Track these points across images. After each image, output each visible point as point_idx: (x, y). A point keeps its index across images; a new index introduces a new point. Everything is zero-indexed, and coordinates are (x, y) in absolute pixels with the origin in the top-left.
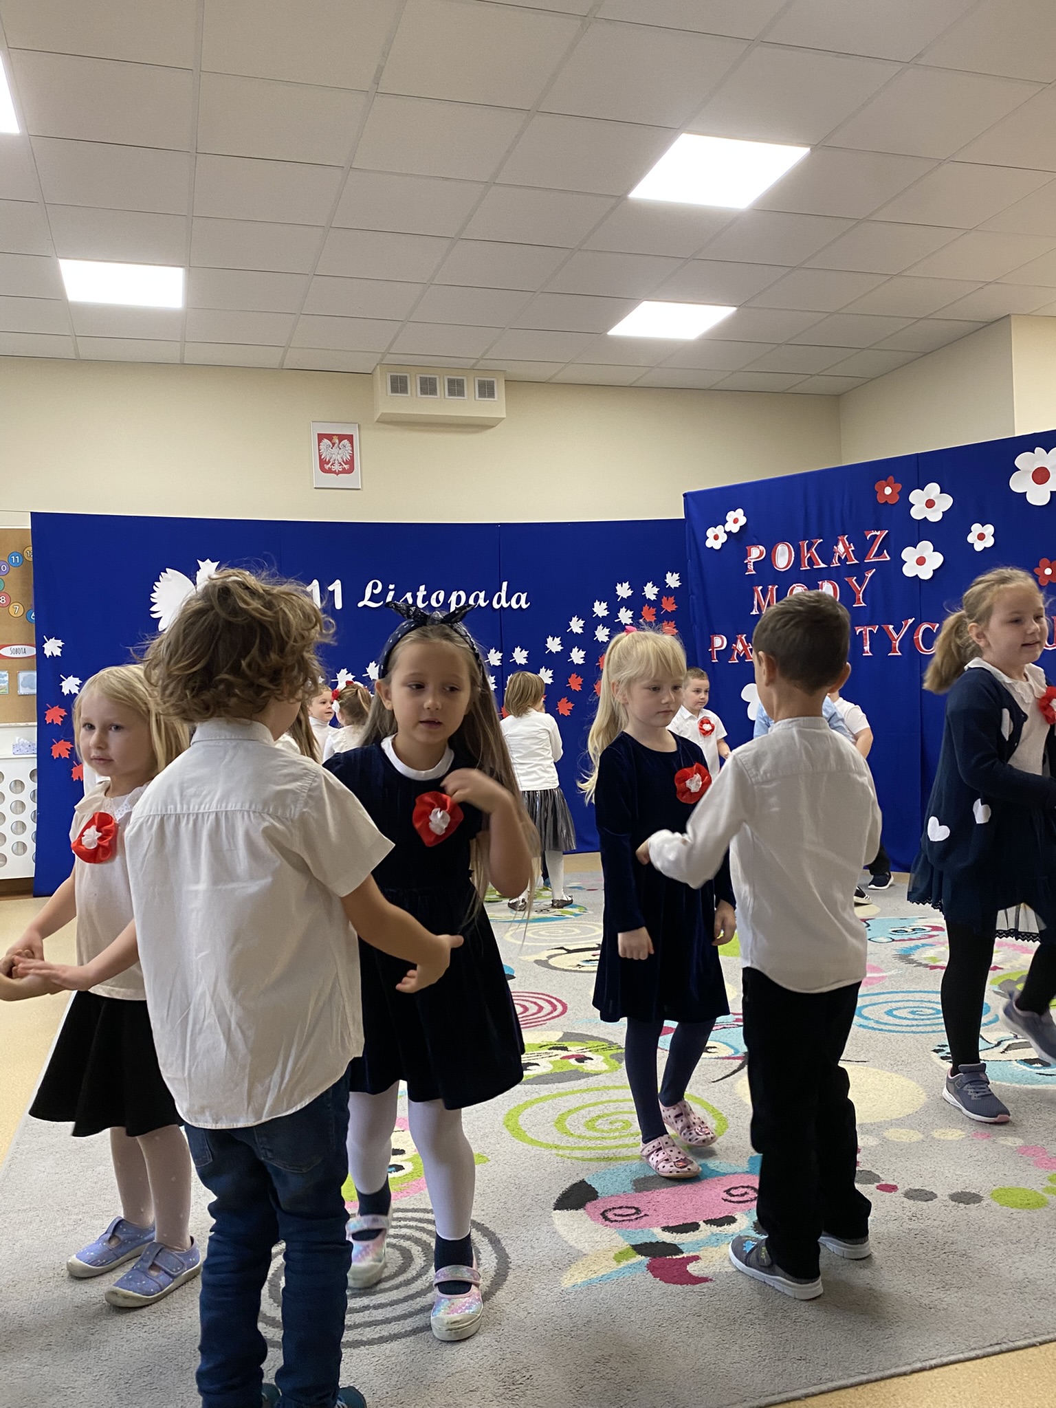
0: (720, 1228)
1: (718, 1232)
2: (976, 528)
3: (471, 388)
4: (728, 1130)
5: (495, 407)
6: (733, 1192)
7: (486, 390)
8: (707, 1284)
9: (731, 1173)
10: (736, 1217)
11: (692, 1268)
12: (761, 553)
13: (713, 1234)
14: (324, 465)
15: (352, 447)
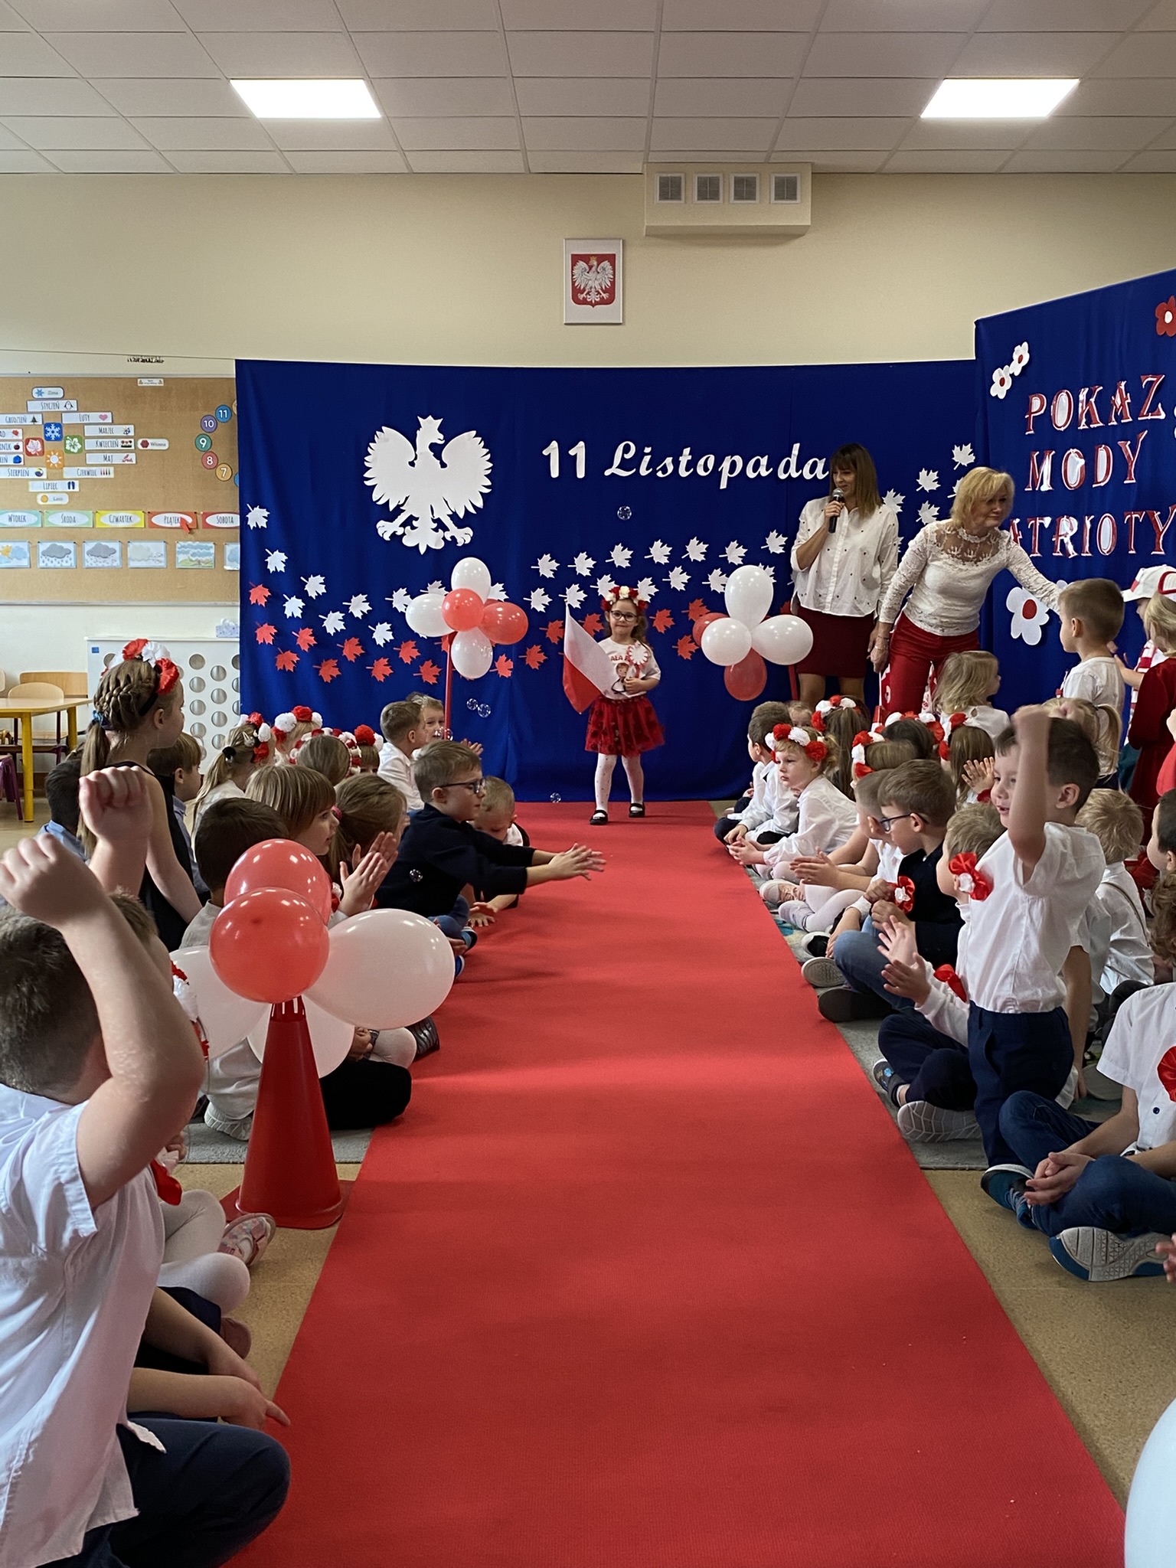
3: (766, 189)
5: (797, 213)
7: (786, 190)
14: (578, 295)
15: (614, 269)
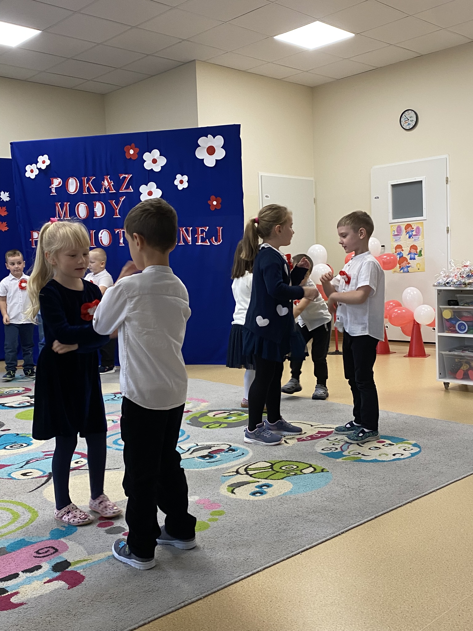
0: (32, 574)
1: (31, 576)
2: (179, 177)
4: (38, 518)
6: (40, 552)
8: (23, 606)
9: (40, 541)
10: (42, 565)
11: (13, 600)
12: (60, 183)
13: (27, 578)
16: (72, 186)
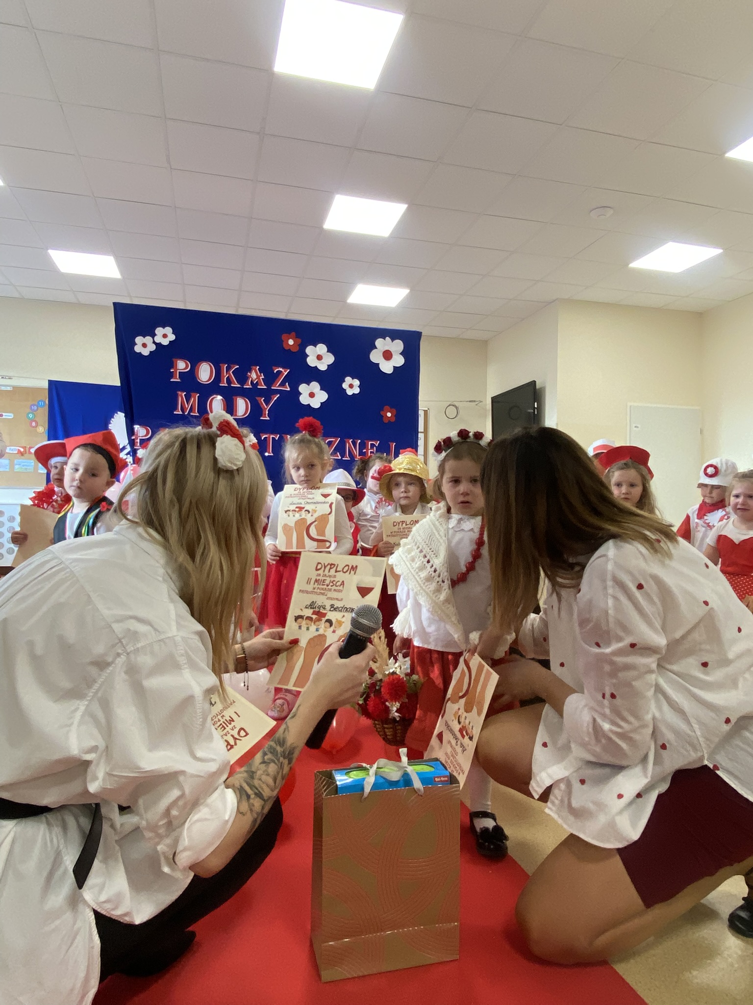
2: (348, 380)
12: (187, 367)
16: (205, 373)
